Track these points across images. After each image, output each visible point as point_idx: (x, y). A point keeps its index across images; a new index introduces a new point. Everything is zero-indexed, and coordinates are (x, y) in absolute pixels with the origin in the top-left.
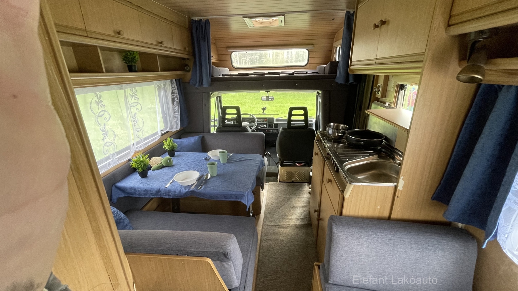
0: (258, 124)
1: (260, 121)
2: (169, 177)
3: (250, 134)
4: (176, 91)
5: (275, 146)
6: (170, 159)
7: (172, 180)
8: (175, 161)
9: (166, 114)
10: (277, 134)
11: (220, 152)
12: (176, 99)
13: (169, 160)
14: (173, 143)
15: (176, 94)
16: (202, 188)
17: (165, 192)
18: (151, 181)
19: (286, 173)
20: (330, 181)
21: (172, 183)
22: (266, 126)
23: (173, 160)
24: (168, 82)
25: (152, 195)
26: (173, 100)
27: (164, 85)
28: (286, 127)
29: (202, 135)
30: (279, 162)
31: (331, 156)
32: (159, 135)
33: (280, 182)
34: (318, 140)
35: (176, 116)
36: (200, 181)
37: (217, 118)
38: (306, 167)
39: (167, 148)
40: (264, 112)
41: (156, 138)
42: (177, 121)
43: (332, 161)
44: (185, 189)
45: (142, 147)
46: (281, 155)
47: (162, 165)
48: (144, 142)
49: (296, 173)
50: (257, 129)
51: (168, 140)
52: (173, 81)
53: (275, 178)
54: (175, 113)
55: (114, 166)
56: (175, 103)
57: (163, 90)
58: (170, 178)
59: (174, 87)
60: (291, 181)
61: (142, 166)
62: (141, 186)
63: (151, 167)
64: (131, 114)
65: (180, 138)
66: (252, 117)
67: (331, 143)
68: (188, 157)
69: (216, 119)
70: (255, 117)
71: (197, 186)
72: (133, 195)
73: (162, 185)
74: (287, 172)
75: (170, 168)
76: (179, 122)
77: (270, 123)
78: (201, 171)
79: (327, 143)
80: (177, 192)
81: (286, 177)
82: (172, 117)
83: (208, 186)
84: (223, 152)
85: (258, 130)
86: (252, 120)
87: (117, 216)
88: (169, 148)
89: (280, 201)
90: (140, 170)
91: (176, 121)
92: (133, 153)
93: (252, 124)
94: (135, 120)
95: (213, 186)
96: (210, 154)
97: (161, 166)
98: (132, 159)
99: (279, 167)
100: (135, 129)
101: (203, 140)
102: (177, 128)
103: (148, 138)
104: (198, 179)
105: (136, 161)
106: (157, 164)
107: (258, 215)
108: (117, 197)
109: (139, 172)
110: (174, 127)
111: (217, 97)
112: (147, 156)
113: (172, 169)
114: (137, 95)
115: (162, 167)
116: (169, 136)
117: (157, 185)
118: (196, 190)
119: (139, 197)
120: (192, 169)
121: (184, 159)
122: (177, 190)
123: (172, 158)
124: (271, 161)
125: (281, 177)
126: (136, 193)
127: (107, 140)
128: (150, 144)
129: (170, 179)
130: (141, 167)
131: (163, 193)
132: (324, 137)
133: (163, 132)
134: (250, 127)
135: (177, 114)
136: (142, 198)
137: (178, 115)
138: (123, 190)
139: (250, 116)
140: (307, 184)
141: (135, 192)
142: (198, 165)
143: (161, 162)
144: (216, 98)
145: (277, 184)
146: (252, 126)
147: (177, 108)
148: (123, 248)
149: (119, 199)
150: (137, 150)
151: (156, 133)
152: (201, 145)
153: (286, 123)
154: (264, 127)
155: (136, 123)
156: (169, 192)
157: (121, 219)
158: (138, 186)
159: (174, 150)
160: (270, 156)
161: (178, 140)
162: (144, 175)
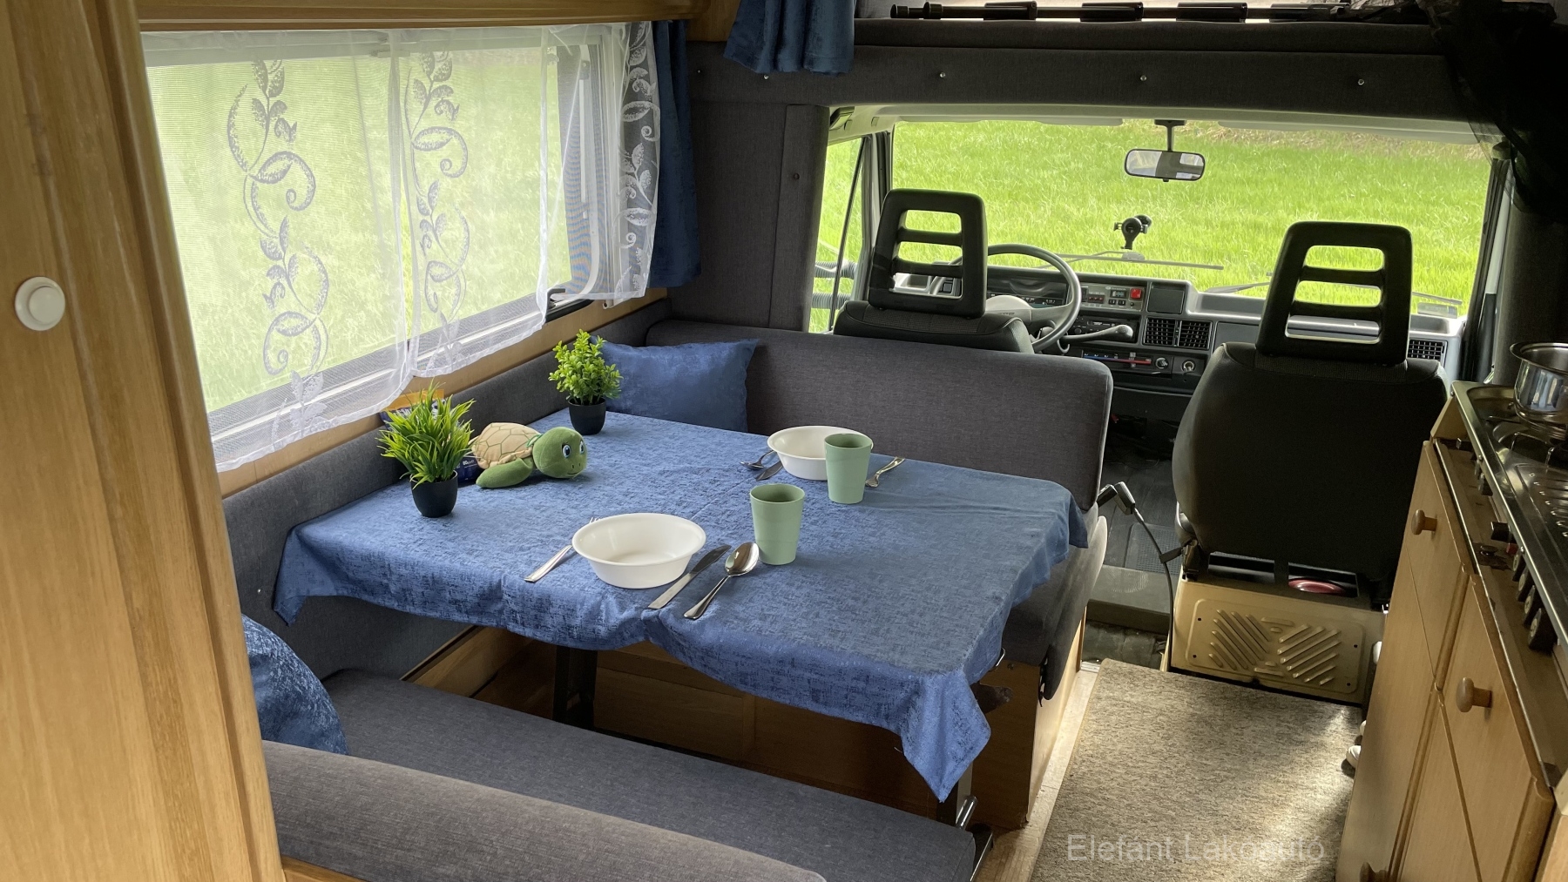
0: (1082, 313)
1: (1099, 300)
2: (555, 529)
3: (1025, 367)
4: (651, 88)
5: (1165, 454)
6: (571, 441)
7: (568, 548)
8: (599, 458)
9: (587, 206)
10: (1191, 383)
11: (831, 441)
12: (645, 131)
13: (566, 447)
14: (603, 361)
15: (647, 104)
16: (708, 614)
17: (524, 605)
18: (464, 539)
19: (1220, 625)
20: (1480, 699)
21: (565, 567)
22: (1130, 331)
23: (588, 448)
24: (616, 34)
25: (460, 611)
26: (630, 135)
27: (592, 49)
28: (1253, 345)
29: (754, 342)
30: (1179, 552)
31: (1515, 549)
32: (541, 314)
33: (1171, 669)
34: (1448, 443)
35: (636, 222)
36: (705, 575)
37: (854, 257)
38: (1357, 606)
39: (568, 384)
40: (1129, 246)
41: (523, 326)
42: (639, 252)
43: (1517, 578)
44: (622, 609)
45: (446, 363)
46: (1200, 512)
47: (530, 467)
48: (463, 342)
49: (1280, 633)
50: (1072, 342)
51: (577, 344)
52: (640, 34)
53: (1146, 642)
54: (630, 203)
55: (305, 435)
56: (639, 150)
57: (585, 78)
58: (559, 538)
59: (644, 65)
60: (1246, 679)
61: (431, 454)
62: (416, 554)
63: (480, 470)
64: (412, 188)
65: (641, 341)
66: (1053, 269)
67: (1536, 464)
68: (665, 443)
69: (851, 267)
70: (1074, 271)
71: (688, 596)
72: (372, 593)
73: (513, 566)
74: (1223, 614)
75: (568, 487)
76: (646, 256)
77: (1163, 316)
78: (718, 526)
79: (1507, 466)
80: (581, 613)
81: (1215, 648)
82: (615, 226)
83: (739, 608)
84: (849, 443)
85: (1079, 348)
86: (1051, 287)
87: (284, 679)
88: (576, 384)
89: (1155, 778)
90: (422, 475)
91: (633, 250)
92: (403, 385)
93: (1046, 311)
94: (427, 218)
95: (763, 618)
96: (779, 442)
97: (525, 469)
98: (390, 414)
99: (1181, 582)
100: (422, 267)
101: (757, 369)
102: (632, 287)
103: (482, 321)
104: (698, 560)
105: (408, 426)
106: (509, 461)
107: (1007, 830)
108: (304, 592)
109: (413, 484)
110: (621, 281)
111: (866, 140)
112: (463, 409)
113: (575, 493)
114: (452, 92)
115: (528, 478)
116: (590, 328)
117: (491, 565)
118: (671, 621)
119: (400, 609)
120: (673, 507)
121: (643, 450)
122: (582, 604)
123: (587, 441)
124: (1134, 539)
125: (1183, 642)
126: (387, 587)
127: (288, 303)
128: (487, 352)
129: (559, 542)
130: (428, 462)
131: (513, 606)
132: (1493, 423)
133: (562, 301)
134: (1034, 328)
135: (640, 210)
136: (415, 615)
137: (646, 217)
138: (330, 561)
139: (1044, 263)
140: (1343, 711)
141: (385, 581)
142: (710, 492)
143: (528, 451)
144: (859, 141)
145: (1155, 681)
146: (1046, 323)
147: (644, 181)
148: (278, 829)
149: (311, 603)
150: (423, 374)
151: (526, 304)
152: (742, 391)
153: (1253, 324)
154: (1121, 336)
155: (430, 233)
156: (541, 605)
157: (300, 698)
158: (402, 555)
159: (602, 400)
160: (1132, 506)
161: (633, 352)
162: (437, 504)
